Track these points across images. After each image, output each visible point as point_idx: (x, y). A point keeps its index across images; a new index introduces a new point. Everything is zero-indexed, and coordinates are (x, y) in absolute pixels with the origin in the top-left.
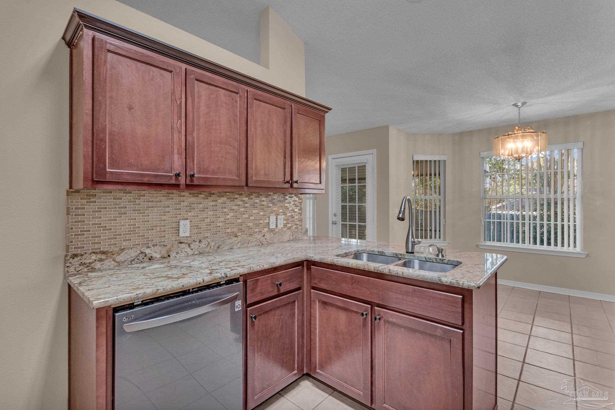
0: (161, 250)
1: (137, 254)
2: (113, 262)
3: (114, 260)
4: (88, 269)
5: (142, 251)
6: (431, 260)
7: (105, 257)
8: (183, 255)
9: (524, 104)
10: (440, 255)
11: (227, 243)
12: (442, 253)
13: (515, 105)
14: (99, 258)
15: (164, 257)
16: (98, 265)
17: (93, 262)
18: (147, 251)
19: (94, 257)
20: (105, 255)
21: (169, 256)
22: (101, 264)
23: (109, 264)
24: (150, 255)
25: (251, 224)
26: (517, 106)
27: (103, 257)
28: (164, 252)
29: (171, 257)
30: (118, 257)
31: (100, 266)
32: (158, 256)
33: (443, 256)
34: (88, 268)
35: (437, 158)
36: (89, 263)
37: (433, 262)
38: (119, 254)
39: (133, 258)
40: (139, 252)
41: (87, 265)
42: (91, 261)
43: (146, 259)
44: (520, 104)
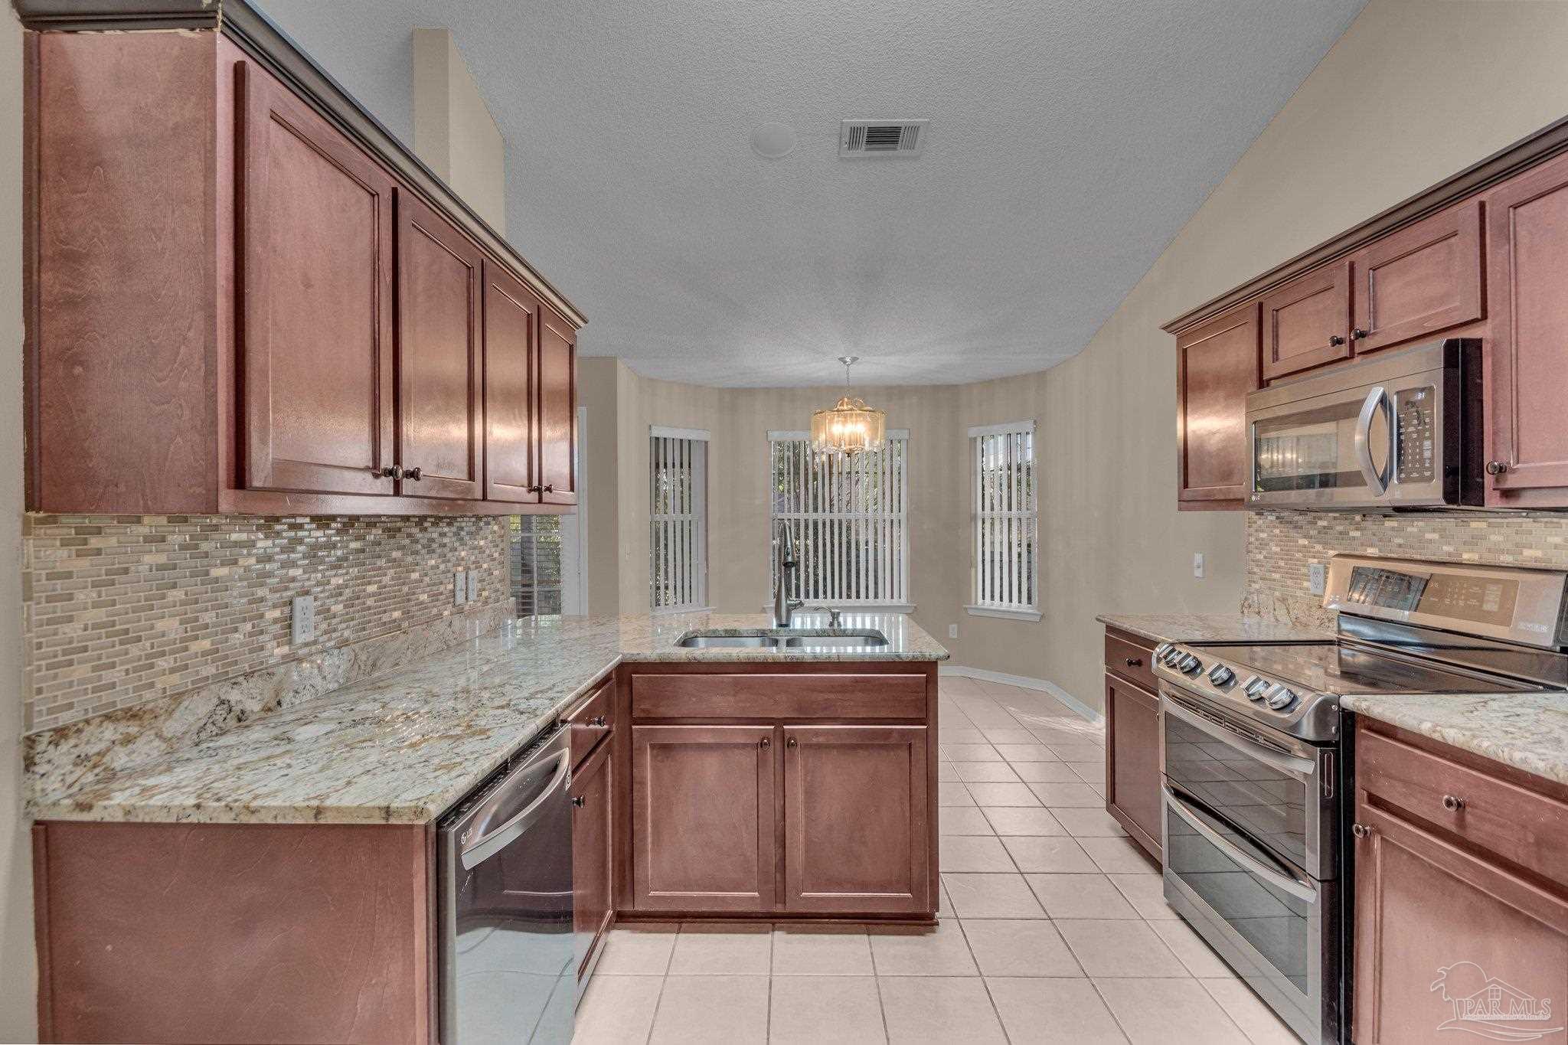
0: (263, 690)
1: (211, 708)
2: (157, 743)
3: (159, 736)
4: (96, 775)
5: (223, 697)
7: (136, 729)
8: (308, 697)
9: (854, 359)
10: (836, 623)
11: (388, 652)
13: (842, 360)
14: (122, 734)
15: (270, 710)
16: (120, 759)
17: (108, 750)
18: (234, 696)
19: (110, 732)
20: (138, 722)
21: (279, 703)
22: (127, 752)
23: (146, 748)
24: (240, 707)
25: (424, 597)
26: (845, 362)
27: (133, 729)
28: (269, 697)
29: (284, 706)
30: (168, 724)
31: (127, 759)
32: (257, 707)
34: (97, 771)
35: (692, 435)
36: (98, 754)
38: (170, 713)
39: (204, 721)
40: (215, 701)
41: (95, 759)
42: (102, 746)
43: (232, 722)
44: (848, 359)
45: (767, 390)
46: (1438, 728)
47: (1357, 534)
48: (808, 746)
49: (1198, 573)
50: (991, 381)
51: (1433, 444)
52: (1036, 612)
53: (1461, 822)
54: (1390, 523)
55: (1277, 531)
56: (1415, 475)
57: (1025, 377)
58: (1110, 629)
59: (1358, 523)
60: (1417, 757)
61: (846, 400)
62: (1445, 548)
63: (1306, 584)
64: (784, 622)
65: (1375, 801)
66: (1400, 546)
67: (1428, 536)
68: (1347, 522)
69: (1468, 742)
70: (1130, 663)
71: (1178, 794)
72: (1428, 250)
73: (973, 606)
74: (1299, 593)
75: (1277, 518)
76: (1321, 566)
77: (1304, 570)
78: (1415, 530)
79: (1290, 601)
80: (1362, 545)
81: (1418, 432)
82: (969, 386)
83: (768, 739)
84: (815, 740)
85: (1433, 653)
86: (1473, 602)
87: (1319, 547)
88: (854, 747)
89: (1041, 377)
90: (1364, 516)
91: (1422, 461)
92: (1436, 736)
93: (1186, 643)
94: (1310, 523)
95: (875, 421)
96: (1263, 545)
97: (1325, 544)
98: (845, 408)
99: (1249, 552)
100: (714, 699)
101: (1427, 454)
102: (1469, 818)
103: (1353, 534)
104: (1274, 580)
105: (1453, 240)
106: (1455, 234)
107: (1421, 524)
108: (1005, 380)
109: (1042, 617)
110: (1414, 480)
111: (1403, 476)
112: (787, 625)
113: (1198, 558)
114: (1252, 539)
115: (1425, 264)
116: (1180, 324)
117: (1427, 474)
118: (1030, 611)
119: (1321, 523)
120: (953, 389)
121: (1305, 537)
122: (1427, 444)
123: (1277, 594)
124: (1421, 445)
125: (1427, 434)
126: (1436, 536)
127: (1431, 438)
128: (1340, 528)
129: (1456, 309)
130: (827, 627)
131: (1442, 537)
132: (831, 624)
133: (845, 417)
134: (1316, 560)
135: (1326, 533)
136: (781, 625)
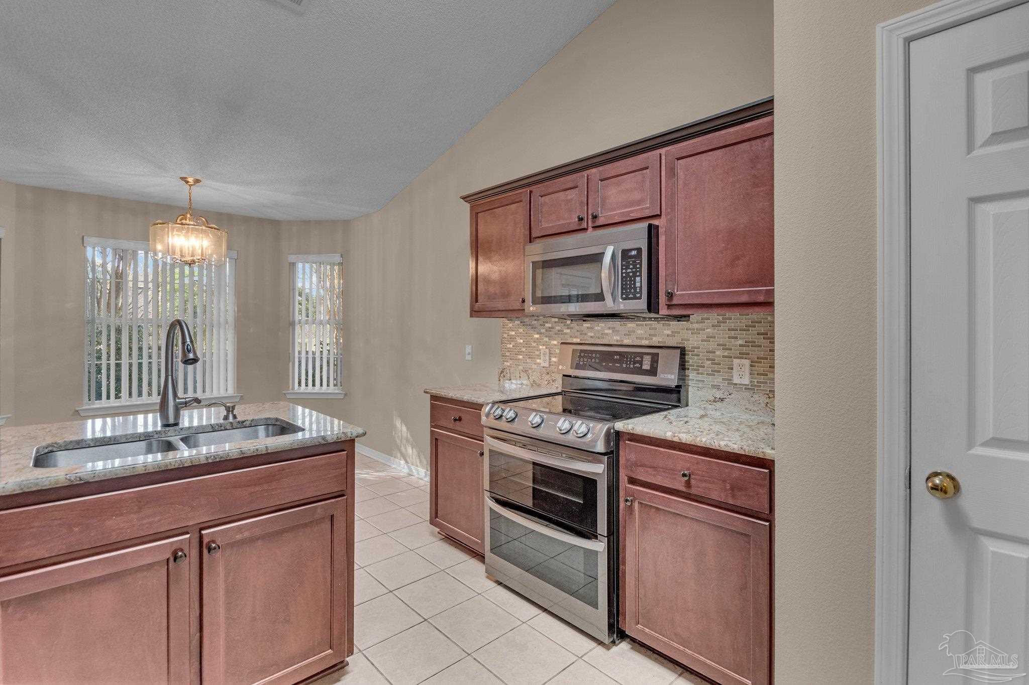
6: (222, 428)
9: (197, 181)
10: (231, 416)
12: (232, 413)
13: (184, 179)
26: (187, 182)
33: (235, 417)
37: (227, 429)
44: (191, 180)
45: (82, 197)
46: (676, 435)
47: (568, 331)
48: (233, 545)
49: (469, 358)
50: (307, 222)
51: (641, 279)
52: (341, 392)
53: (688, 484)
54: (586, 325)
55: (521, 330)
56: (631, 296)
57: (334, 222)
58: (434, 398)
59: (568, 325)
60: (661, 453)
61: (188, 216)
62: (615, 338)
63: (538, 361)
64: (171, 421)
65: (632, 481)
66: (591, 337)
67: (606, 331)
68: (562, 325)
69: (694, 440)
70: (455, 420)
71: (498, 501)
72: (633, 174)
73: (291, 391)
74: (534, 366)
75: (521, 322)
76: (547, 350)
77: (537, 353)
78: (599, 328)
79: (530, 371)
80: (571, 337)
81: (632, 272)
82: (290, 222)
83: (182, 550)
84: (239, 537)
85: (613, 394)
86: (638, 365)
87: (546, 339)
88: (279, 533)
89: (346, 224)
90: (572, 320)
91: (635, 288)
92: (676, 439)
93: (500, 402)
94: (541, 325)
95: (219, 239)
96: (512, 338)
97: (550, 337)
98: (188, 222)
99: (502, 343)
100: (109, 523)
101: (638, 285)
102: (693, 482)
103: (565, 331)
104: (519, 359)
105: (645, 171)
106: (647, 168)
107: (603, 325)
108: (319, 223)
109: (346, 395)
110: (631, 299)
111: (624, 296)
112: (176, 424)
113: (468, 349)
114: (505, 336)
115: (629, 182)
116: (474, 197)
117: (638, 295)
118: (337, 391)
119: (547, 325)
120: (275, 223)
121: (538, 334)
122: (638, 279)
123: (521, 368)
124: (635, 279)
125: (638, 274)
126: (610, 331)
127: (640, 276)
128: (558, 328)
129: (647, 208)
130: (222, 421)
131: (613, 331)
132: (226, 418)
133: (188, 232)
134: (544, 347)
135: (550, 331)
136: (166, 425)
